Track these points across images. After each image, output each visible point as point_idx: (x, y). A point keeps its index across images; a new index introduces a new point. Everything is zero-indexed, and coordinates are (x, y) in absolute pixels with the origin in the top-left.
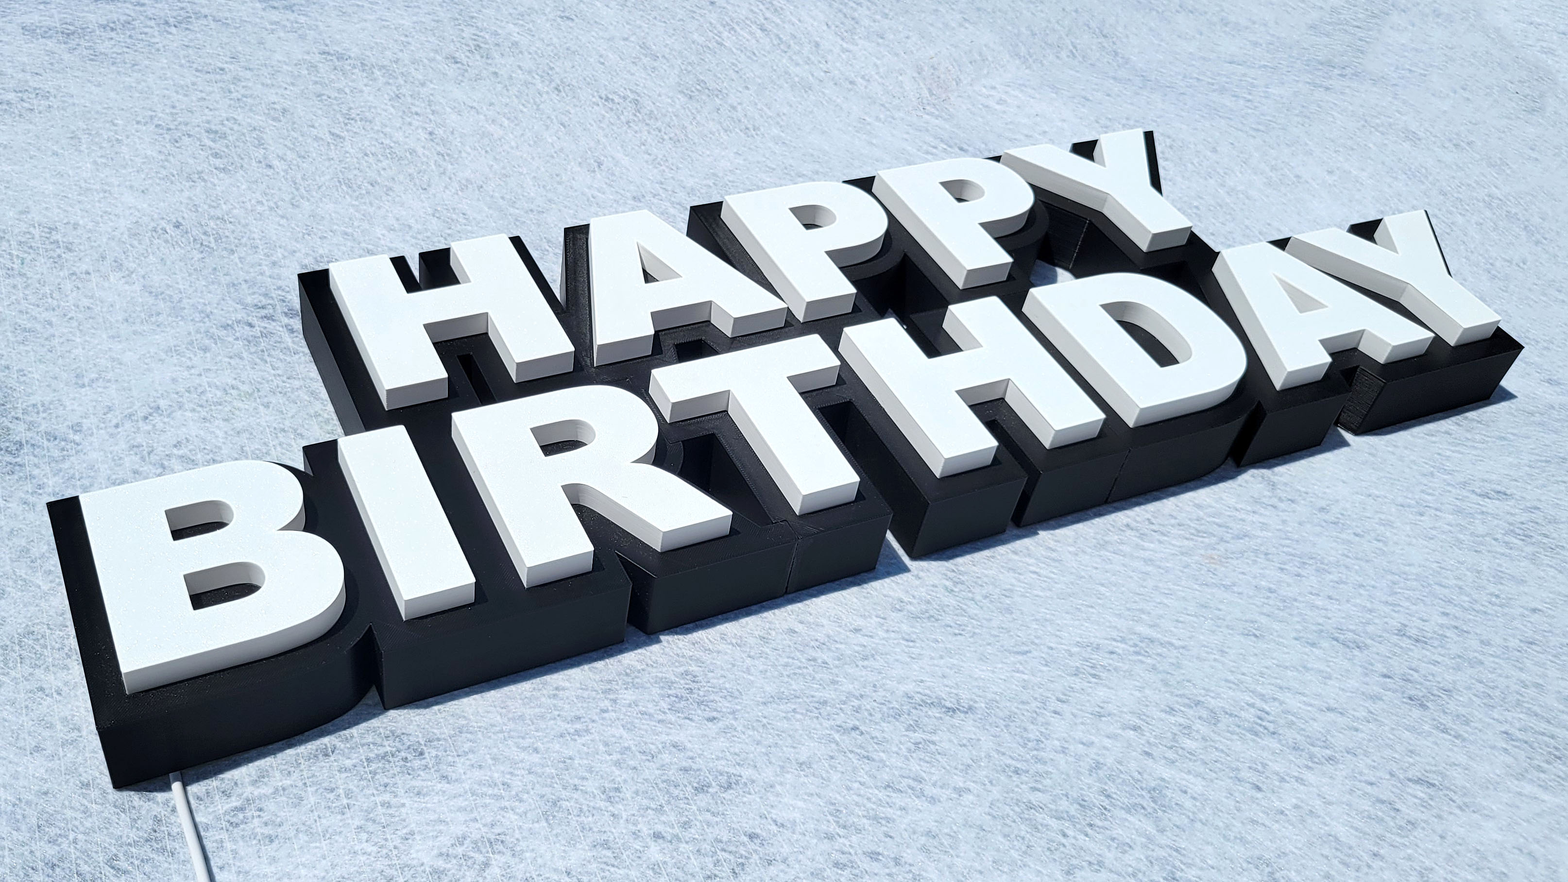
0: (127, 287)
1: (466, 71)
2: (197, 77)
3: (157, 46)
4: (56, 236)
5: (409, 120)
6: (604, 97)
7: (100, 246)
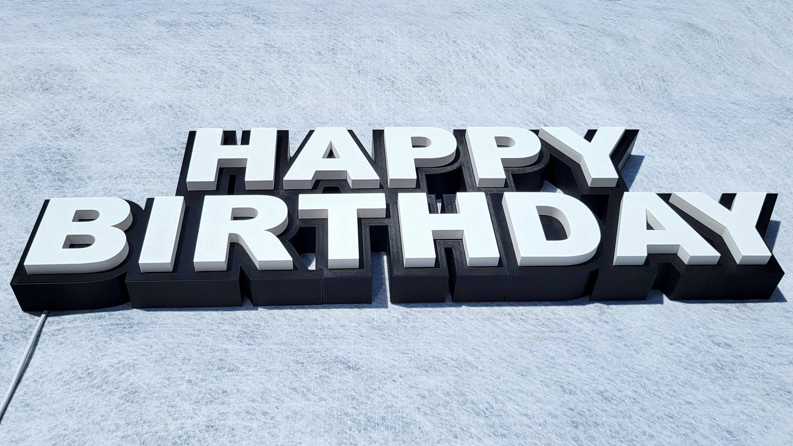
0: (139, 127)
1: (322, 59)
2: (209, 48)
3: (201, 34)
4: (124, 103)
5: (286, 76)
6: (379, 78)
7: (137, 110)
